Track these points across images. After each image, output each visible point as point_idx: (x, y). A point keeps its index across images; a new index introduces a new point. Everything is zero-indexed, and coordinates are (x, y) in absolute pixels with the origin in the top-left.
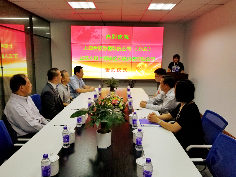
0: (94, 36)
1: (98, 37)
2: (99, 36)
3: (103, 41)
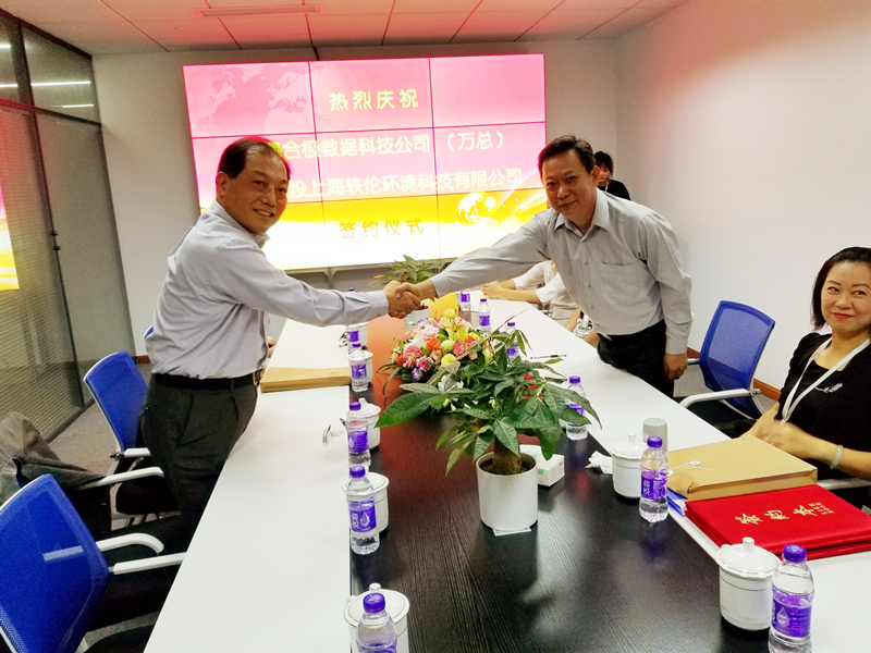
0: (279, 104)
1: (300, 104)
3: (319, 118)
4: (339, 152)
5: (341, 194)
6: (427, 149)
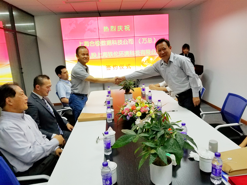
0: (89, 30)
2: (94, 29)
3: (101, 34)
4: (106, 44)
5: (106, 57)
6: (132, 43)
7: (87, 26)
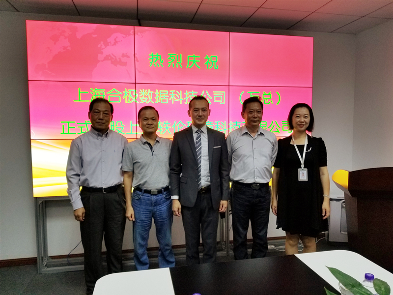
0: (107, 58)
1: (124, 60)
2: (123, 56)
3: (140, 72)
6: (223, 102)
7: (103, 47)
